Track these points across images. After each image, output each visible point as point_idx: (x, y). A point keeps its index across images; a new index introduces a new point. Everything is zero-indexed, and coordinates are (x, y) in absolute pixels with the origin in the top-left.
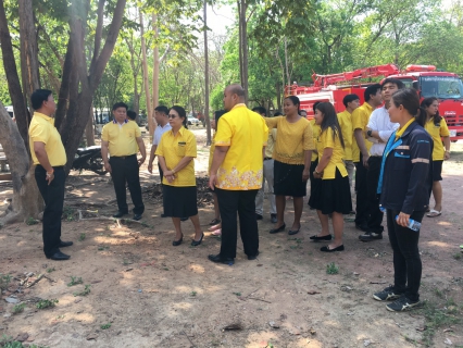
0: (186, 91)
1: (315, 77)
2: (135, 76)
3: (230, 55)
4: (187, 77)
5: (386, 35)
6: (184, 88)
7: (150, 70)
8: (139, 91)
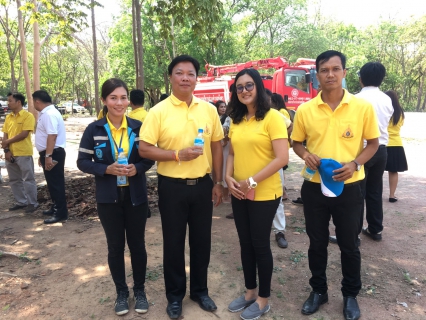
0: (70, 78)
1: (208, 67)
2: (12, 60)
3: (117, 44)
4: (70, 65)
5: (261, 34)
6: (68, 75)
7: (30, 55)
8: (17, 76)
